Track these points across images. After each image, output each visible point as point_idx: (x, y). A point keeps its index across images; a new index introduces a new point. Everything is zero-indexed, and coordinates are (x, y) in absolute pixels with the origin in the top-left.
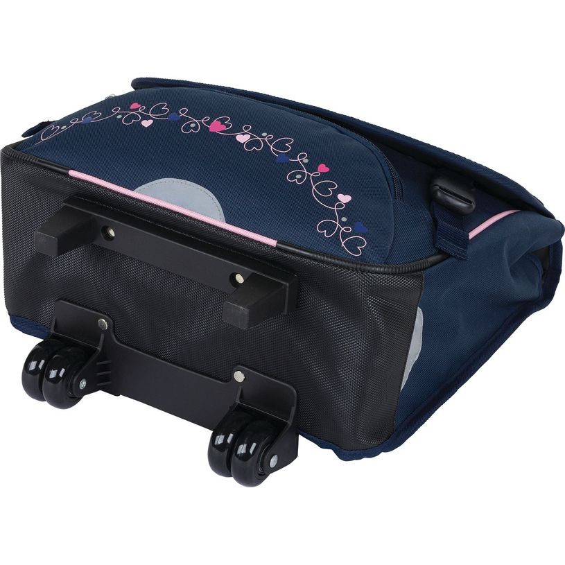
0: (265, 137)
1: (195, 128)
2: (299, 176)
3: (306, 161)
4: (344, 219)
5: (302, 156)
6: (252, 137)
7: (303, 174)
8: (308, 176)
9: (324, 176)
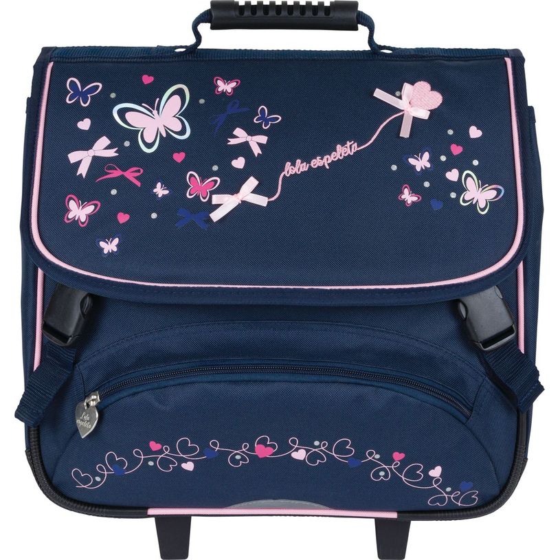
0: (319, 446)
1: (243, 459)
2: (382, 473)
3: (378, 456)
4: (449, 489)
5: (371, 454)
6: (307, 451)
7: (384, 470)
8: (390, 469)
9: (404, 463)
